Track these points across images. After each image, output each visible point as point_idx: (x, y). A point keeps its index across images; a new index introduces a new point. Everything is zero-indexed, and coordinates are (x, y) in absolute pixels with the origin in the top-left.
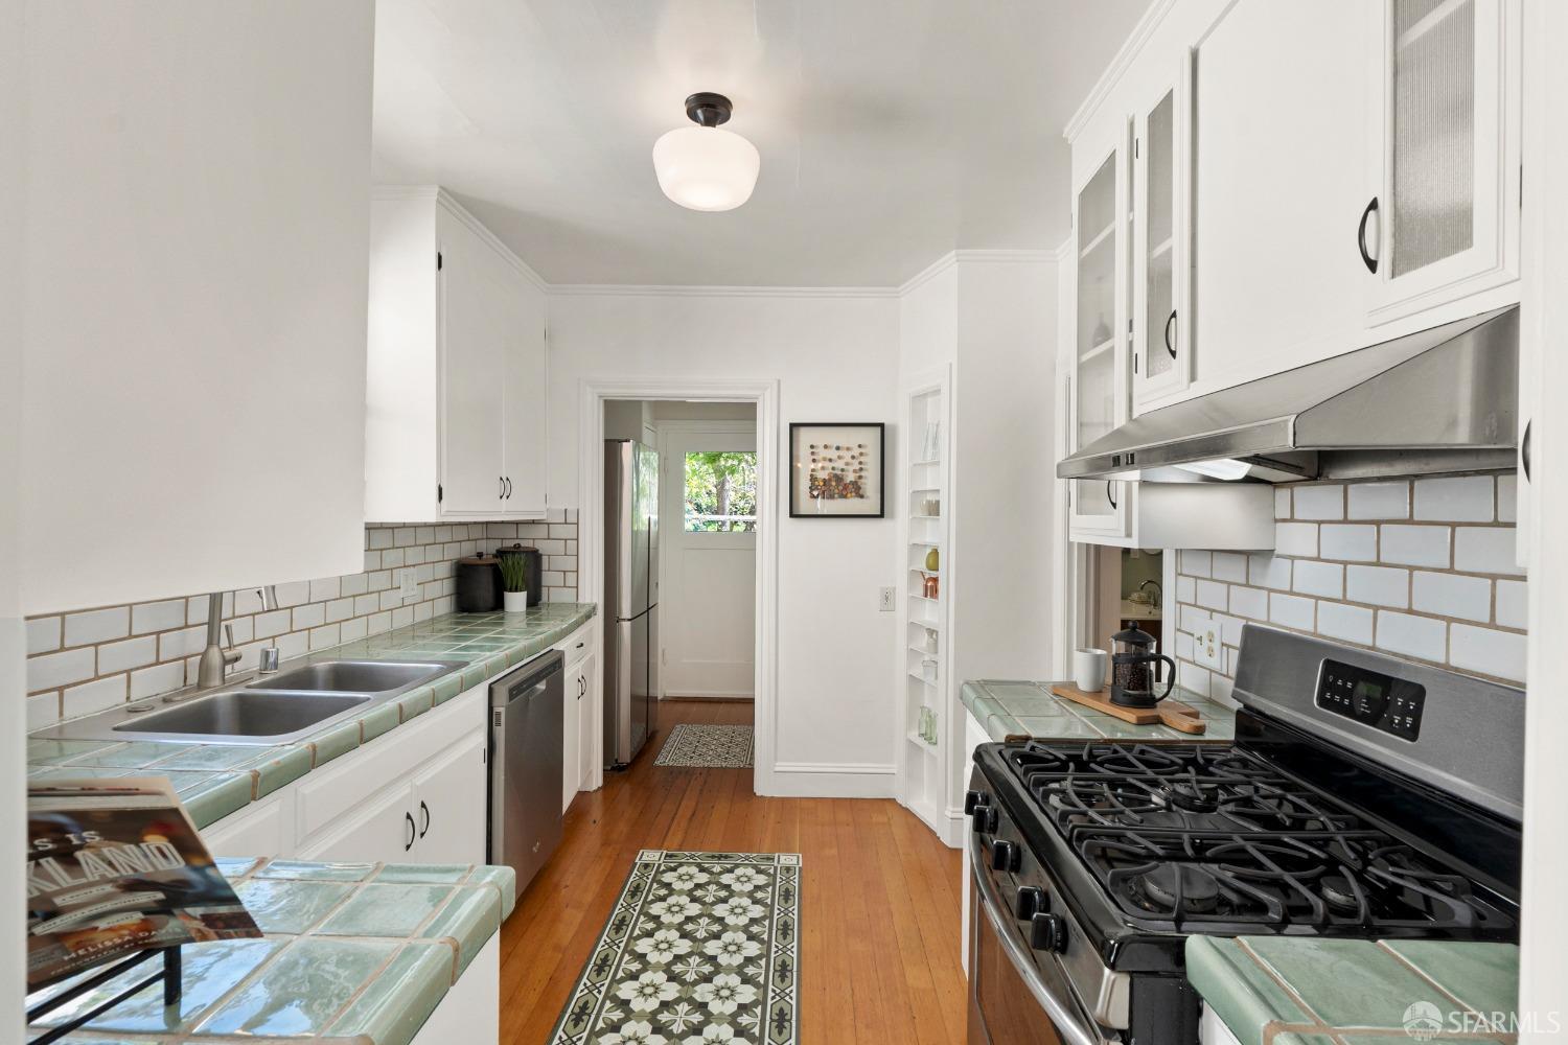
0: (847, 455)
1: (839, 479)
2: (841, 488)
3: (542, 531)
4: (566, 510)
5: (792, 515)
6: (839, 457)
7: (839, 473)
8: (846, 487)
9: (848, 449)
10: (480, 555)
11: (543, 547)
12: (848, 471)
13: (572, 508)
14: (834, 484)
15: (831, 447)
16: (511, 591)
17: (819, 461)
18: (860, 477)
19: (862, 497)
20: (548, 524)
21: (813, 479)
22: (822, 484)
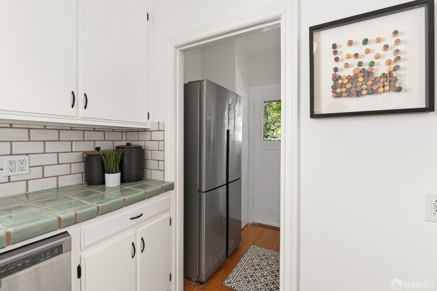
0: (378, 48)
1: (367, 74)
2: (370, 83)
3: (147, 136)
4: (159, 122)
5: (313, 115)
6: (368, 52)
7: (367, 68)
8: (375, 81)
9: (379, 40)
10: (98, 149)
11: (149, 145)
12: (379, 64)
13: (161, 121)
14: (361, 79)
15: (357, 43)
16: (109, 173)
17: (343, 60)
18: (397, 68)
19: (399, 89)
20: (151, 131)
21: (336, 79)
22: (346, 81)
